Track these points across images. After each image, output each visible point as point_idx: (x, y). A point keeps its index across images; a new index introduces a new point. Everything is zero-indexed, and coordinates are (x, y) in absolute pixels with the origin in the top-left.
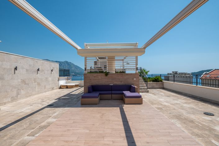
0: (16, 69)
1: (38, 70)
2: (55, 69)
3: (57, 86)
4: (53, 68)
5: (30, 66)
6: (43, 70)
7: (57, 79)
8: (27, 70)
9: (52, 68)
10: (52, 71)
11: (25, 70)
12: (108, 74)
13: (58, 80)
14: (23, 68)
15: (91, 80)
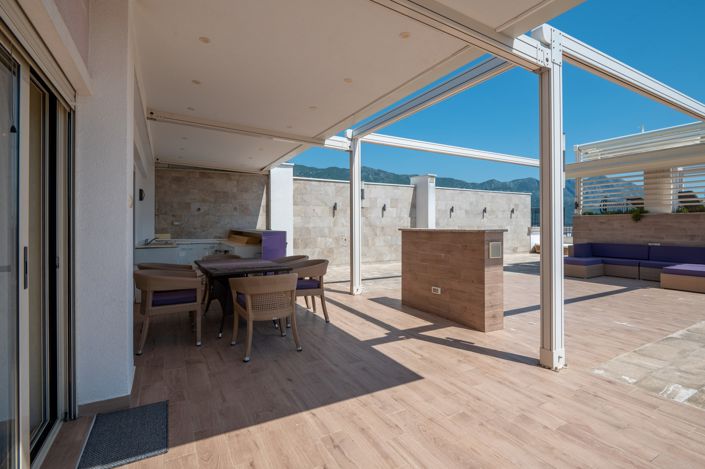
0: (452, 210)
1: (485, 211)
2: (521, 207)
3: (524, 246)
4: (516, 205)
5: (471, 204)
6: (493, 212)
7: (527, 230)
8: (467, 212)
9: (512, 207)
10: (513, 211)
11: (463, 211)
12: (643, 216)
13: (529, 234)
14: (460, 209)
15: (590, 230)
